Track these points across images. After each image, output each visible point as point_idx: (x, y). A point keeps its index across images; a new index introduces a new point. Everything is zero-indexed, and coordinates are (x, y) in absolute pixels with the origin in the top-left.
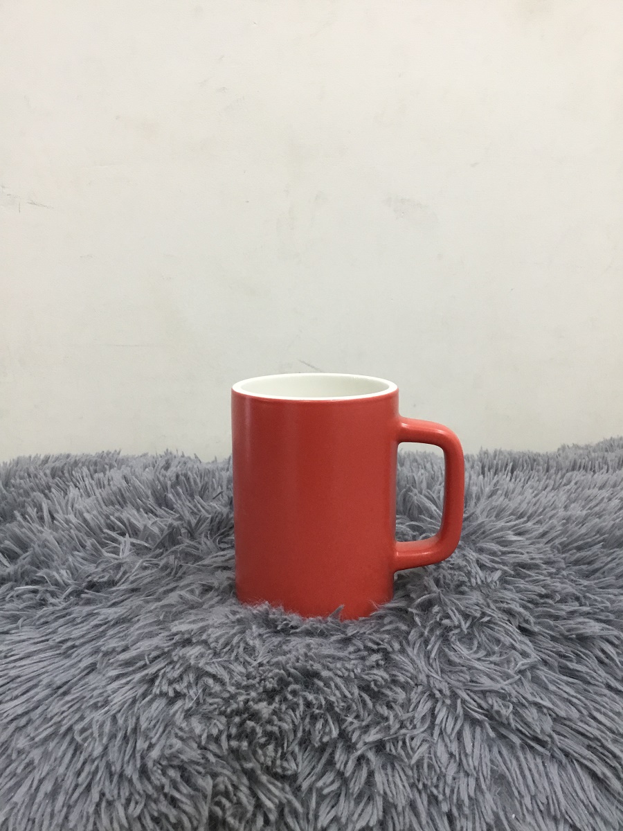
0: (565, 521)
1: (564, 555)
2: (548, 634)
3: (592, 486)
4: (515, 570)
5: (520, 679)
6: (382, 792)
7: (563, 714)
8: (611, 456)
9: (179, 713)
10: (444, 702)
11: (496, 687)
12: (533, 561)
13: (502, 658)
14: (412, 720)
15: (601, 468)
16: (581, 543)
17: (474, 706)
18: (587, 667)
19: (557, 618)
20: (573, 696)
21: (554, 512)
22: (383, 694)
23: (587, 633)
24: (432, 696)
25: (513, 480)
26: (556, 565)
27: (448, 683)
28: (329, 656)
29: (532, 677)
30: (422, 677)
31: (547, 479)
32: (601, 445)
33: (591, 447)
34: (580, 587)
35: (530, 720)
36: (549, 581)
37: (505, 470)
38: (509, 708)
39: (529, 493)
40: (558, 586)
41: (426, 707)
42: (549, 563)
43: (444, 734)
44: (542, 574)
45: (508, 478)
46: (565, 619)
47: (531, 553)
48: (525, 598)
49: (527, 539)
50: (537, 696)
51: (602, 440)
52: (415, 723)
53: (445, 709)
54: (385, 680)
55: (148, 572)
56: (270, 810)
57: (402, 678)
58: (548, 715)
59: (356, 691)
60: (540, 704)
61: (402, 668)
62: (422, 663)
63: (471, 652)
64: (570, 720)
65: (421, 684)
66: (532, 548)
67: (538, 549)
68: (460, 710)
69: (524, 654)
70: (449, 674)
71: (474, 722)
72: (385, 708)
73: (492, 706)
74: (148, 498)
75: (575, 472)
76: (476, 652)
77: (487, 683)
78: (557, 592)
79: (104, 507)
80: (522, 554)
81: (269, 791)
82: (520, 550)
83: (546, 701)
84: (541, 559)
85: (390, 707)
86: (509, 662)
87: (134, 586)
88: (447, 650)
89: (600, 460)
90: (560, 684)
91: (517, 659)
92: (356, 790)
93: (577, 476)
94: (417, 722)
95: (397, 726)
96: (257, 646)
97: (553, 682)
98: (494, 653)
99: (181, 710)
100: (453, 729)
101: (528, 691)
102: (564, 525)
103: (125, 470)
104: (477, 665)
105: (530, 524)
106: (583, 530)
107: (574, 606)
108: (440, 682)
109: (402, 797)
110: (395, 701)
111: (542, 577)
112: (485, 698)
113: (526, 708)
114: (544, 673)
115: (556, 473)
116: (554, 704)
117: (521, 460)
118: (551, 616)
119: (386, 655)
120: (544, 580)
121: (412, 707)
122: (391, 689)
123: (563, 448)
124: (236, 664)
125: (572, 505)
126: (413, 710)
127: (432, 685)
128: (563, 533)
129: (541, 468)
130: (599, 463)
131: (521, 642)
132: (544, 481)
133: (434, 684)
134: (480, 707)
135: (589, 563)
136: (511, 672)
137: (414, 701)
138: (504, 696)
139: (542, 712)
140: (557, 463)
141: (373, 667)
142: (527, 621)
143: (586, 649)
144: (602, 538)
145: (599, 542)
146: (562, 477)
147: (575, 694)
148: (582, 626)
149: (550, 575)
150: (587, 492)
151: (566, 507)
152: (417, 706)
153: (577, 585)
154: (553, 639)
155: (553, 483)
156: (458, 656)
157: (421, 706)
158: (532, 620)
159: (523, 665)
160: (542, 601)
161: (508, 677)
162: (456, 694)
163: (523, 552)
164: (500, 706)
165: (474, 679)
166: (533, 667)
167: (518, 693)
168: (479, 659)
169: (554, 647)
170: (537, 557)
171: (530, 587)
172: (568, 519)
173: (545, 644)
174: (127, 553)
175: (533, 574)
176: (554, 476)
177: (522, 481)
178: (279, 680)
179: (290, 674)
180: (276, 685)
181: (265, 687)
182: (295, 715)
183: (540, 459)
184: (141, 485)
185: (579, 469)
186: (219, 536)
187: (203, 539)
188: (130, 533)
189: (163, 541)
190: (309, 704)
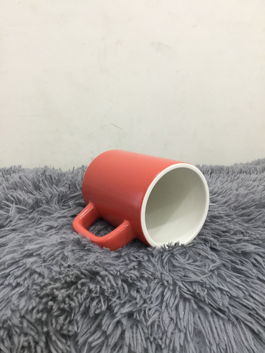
0: (236, 196)
1: (236, 212)
2: (226, 251)
3: (249, 181)
4: (210, 219)
5: (211, 275)
6: (128, 344)
7: (234, 294)
8: (259, 167)
9: (15, 295)
10: (169, 288)
11: (198, 279)
12: (220, 215)
13: (202, 263)
14: (150, 299)
15: (253, 173)
16: (244, 206)
17: (186, 290)
18: (247, 268)
19: (231, 243)
20: (240, 284)
21: (231, 192)
22: (135, 284)
23: (247, 250)
24: (163, 284)
25: (211, 178)
26: (232, 217)
27: (172, 277)
28: (107, 264)
29: (218, 274)
30: (158, 274)
31: (227, 177)
32: (254, 162)
33: (248, 163)
34: (244, 227)
35: (216, 298)
36: (227, 224)
37: (207, 174)
38: (205, 291)
39: (219, 184)
40: (232, 226)
41: (159, 291)
42: (228, 215)
43: (168, 306)
44: (224, 221)
45: (209, 177)
46: (235, 243)
47: (219, 211)
48: (215, 233)
49: (217, 205)
50: (220, 284)
51: (254, 160)
52: (152, 300)
53: (169, 292)
54: (137, 277)
55: (22, 221)
57: (146, 275)
58: (226, 295)
59: (120, 283)
60: (222, 289)
61: (147, 270)
62: (159, 267)
63: (185, 260)
64: (238, 298)
65: (157, 278)
66: (220, 209)
67: (223, 209)
68: (178, 293)
69: (213, 261)
70: (173, 272)
71: (185, 300)
72: (135, 292)
73: (195, 291)
74: (30, 186)
75: (241, 174)
76: (188, 260)
77: (194, 278)
78: (231, 229)
79: (6, 190)
80: (214, 211)
82: (213, 210)
83: (225, 287)
84: (224, 214)
85: (138, 292)
86: (205, 266)
87: (14, 228)
88: (172, 259)
89: (253, 169)
90: (232, 278)
91: (210, 264)
92: (112, 343)
93: (242, 176)
94: (153, 299)
95: (142, 302)
96: (69, 256)
97: (228, 276)
98: (197, 261)
99: (17, 293)
100: (173, 304)
101: (215, 281)
102: (236, 198)
103: (21, 174)
104: (188, 267)
105: (219, 197)
106: (246, 200)
107: (241, 237)
108: (168, 276)
109: (140, 347)
110: (141, 288)
111: (224, 223)
112: (192, 286)
113: (214, 291)
114: (224, 272)
115: (232, 174)
116: (229, 289)
117: (215, 169)
118: (228, 242)
119: (140, 263)
120: (225, 224)
121: (151, 291)
122: (140, 281)
123: (236, 164)
124: (55, 266)
125: (240, 189)
126: (152, 293)
127: (163, 279)
128: (236, 201)
129: (225, 172)
130: (253, 170)
131: (212, 255)
132: (226, 178)
133: (164, 278)
134: (189, 290)
135: (248, 216)
136: (206, 271)
137: (152, 288)
138: (202, 284)
139: (223, 293)
140: (233, 170)
141: (131, 269)
142: (215, 245)
143: (246, 258)
144: (255, 204)
145: (254, 206)
146: (235, 176)
147: (241, 283)
148: (244, 247)
149: (228, 221)
150: (247, 183)
151: (237, 190)
152: (154, 290)
153: (242, 226)
154: (229, 253)
155: (230, 179)
156: (178, 263)
157: (156, 290)
158: (218, 243)
159: (213, 267)
160: (224, 234)
161: (205, 273)
162: (176, 283)
163: (215, 210)
164: (200, 291)
165: (186, 275)
166: (218, 268)
167: (210, 282)
168: (189, 264)
169: (229, 258)
170: (222, 213)
171: (218, 227)
172: (238, 195)
173: (224, 256)
174: (13, 212)
175: (220, 221)
176: (231, 176)
177: (216, 178)
178: (76, 276)
179: (82, 273)
180: (73, 280)
181: (66, 280)
182: (81, 297)
183: (225, 168)
184: (27, 180)
185: (243, 173)
186: (62, 203)
187: (53, 205)
188: (18, 203)
189: (33, 206)
190: (90, 291)
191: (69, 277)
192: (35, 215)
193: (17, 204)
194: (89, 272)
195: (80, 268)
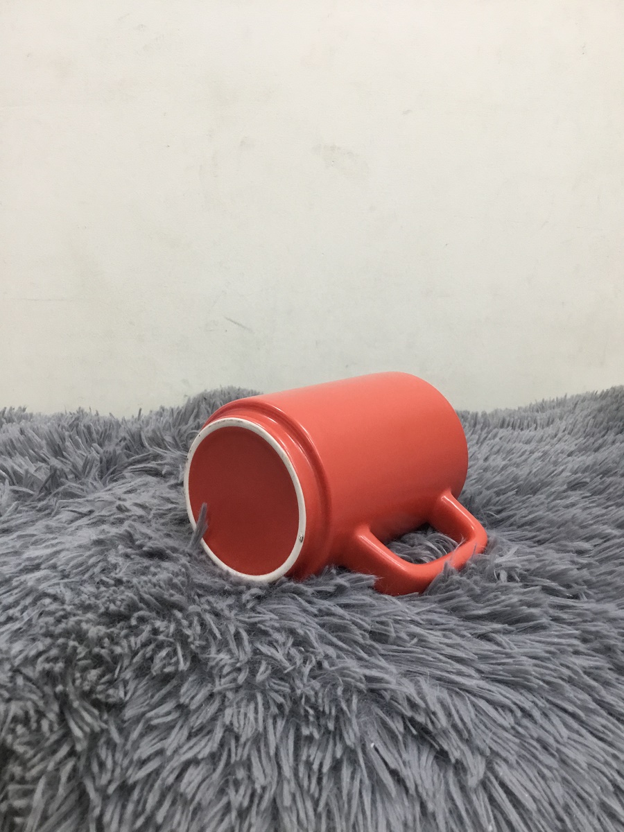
0: (482, 471)
15: (529, 426)
21: (474, 462)
32: (532, 406)
33: (522, 409)
51: (534, 403)
56: (78, 739)
75: (501, 430)
81: (82, 719)
89: (530, 419)
93: (503, 432)
96: (120, 564)
102: (480, 474)
115: (482, 429)
124: (87, 584)
125: (493, 457)
130: (528, 422)
132: (469, 435)
144: (516, 485)
145: (512, 489)
146: (488, 433)
150: (509, 446)
151: (486, 459)
155: (477, 437)
172: (486, 470)
176: (479, 432)
178: (128, 605)
179: (142, 599)
180: (122, 609)
181: (107, 609)
182: (136, 641)
183: (469, 416)
184: (36, 437)
185: (508, 425)
186: (109, 475)
187: (90, 480)
188: (15, 481)
189: (47, 485)
190: (155, 632)
191: (114, 603)
192: (51, 501)
193: (14, 484)
194: (156, 599)
195: (137, 589)
